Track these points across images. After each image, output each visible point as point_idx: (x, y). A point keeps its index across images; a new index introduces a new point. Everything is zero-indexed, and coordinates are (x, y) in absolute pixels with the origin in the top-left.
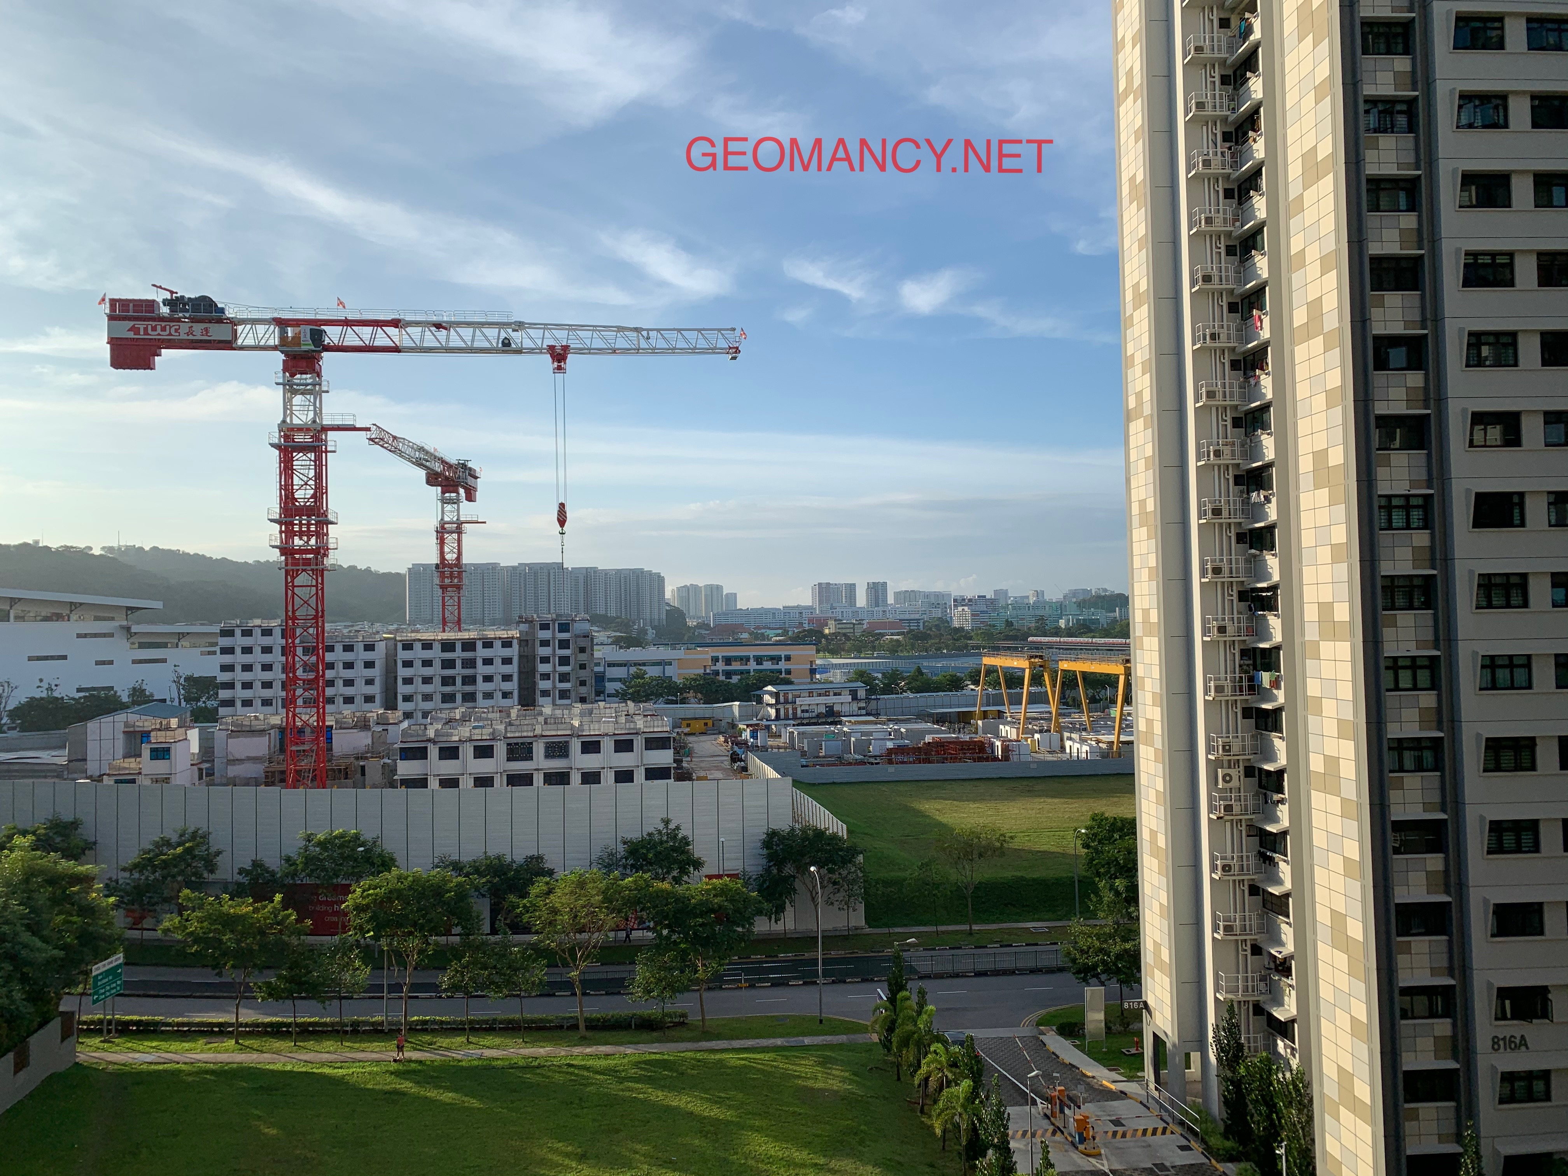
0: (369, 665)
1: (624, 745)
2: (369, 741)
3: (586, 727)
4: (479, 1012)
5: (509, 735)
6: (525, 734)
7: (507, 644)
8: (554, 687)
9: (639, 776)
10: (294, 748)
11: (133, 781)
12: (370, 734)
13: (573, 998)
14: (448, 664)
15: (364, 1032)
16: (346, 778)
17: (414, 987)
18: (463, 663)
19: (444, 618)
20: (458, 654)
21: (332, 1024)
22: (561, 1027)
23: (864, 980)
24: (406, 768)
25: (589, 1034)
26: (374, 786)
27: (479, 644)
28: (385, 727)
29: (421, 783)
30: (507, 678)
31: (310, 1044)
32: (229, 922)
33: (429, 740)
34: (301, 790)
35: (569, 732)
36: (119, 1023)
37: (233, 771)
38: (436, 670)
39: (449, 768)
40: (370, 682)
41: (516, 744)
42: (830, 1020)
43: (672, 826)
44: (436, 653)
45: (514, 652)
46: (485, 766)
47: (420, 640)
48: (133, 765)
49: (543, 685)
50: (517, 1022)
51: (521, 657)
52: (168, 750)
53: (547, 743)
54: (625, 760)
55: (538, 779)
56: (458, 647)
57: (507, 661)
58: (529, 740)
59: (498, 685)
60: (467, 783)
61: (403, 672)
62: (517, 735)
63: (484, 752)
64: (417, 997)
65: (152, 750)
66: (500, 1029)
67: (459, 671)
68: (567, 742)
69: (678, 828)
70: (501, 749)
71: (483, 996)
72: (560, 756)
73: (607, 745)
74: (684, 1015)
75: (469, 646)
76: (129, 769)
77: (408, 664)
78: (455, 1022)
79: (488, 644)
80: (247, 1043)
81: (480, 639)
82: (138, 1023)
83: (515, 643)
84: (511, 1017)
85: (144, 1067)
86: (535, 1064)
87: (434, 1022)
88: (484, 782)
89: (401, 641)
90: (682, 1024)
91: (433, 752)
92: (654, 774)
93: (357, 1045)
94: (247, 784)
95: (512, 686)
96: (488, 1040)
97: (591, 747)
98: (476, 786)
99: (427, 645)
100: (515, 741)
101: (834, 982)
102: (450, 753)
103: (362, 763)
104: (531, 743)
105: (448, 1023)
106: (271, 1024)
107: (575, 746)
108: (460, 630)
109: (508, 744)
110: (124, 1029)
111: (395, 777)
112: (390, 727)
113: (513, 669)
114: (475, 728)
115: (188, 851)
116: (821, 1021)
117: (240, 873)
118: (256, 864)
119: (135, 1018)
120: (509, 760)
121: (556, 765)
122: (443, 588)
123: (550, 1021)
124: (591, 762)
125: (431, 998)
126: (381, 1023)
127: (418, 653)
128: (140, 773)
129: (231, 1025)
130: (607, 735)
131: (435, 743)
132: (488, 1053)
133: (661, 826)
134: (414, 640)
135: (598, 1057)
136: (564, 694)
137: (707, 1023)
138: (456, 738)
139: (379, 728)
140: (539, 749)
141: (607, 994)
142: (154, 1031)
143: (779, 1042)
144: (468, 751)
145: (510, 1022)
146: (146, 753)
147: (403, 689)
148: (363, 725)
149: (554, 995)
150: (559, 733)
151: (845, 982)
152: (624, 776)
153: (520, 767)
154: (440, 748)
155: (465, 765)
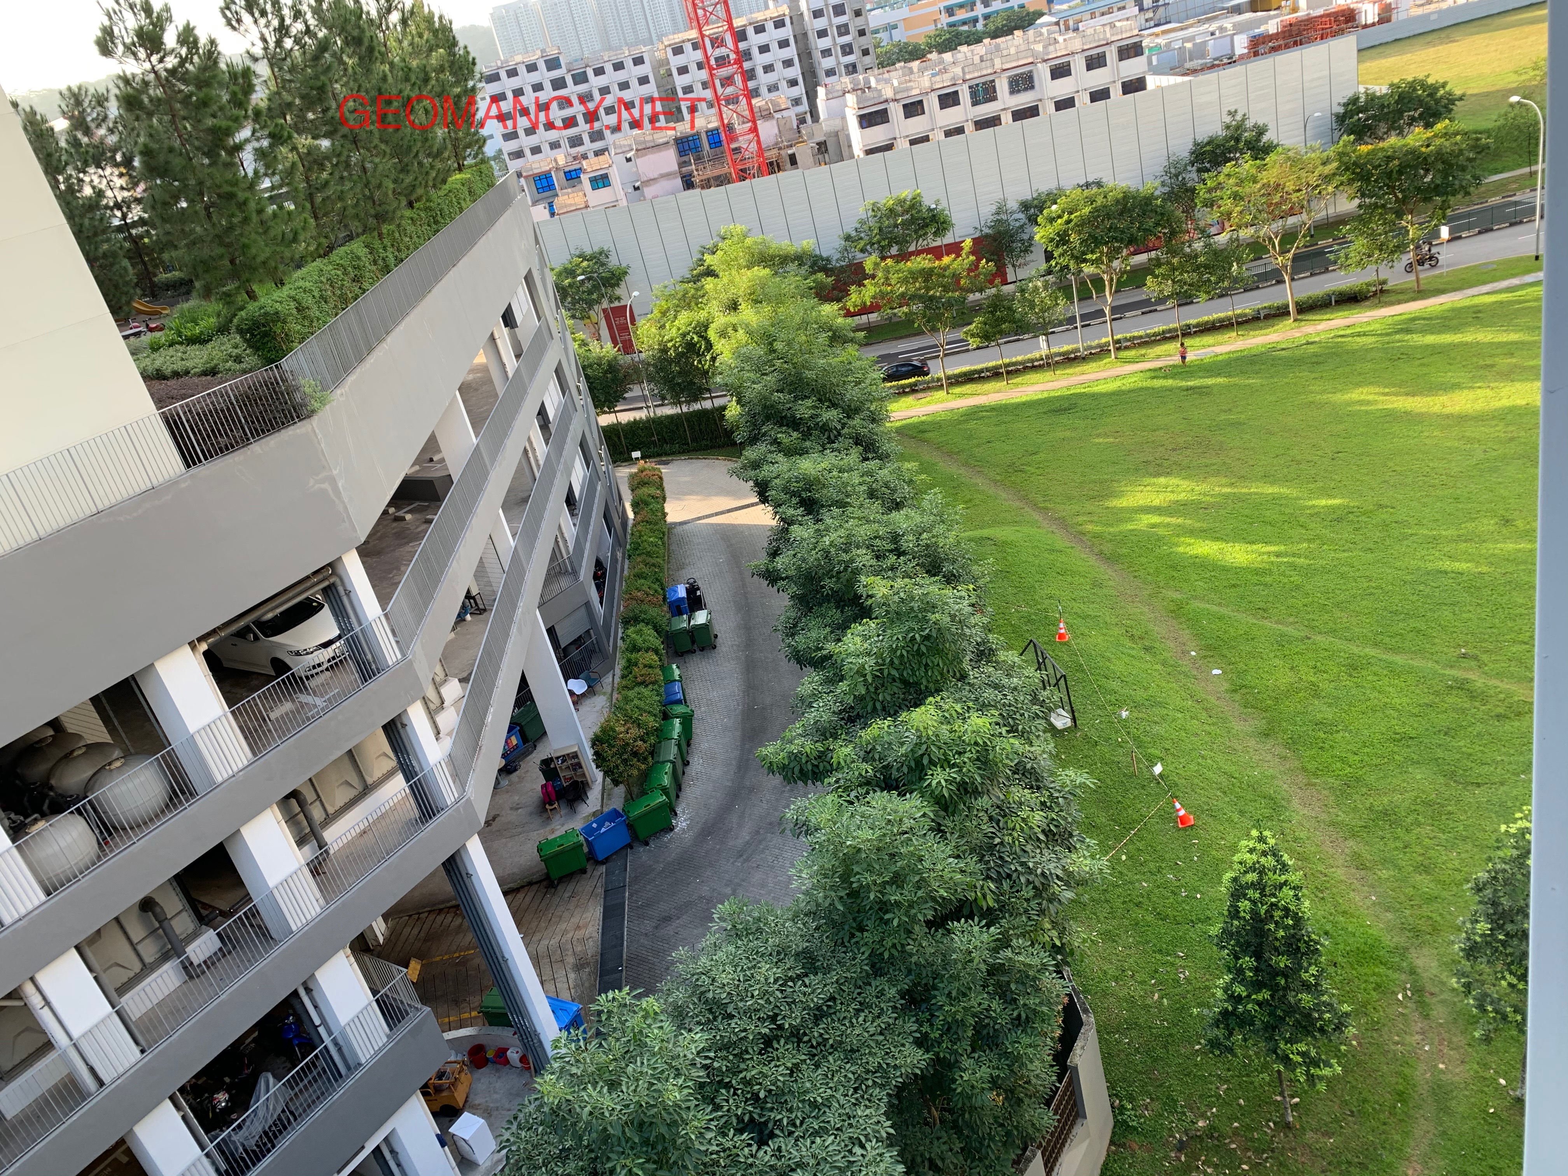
0: (643, 80)
1: (1095, 62)
2: (776, 131)
3: (1050, 49)
5: (968, 77)
6: (984, 72)
7: (779, 24)
8: (839, 63)
9: (1116, 91)
13: (1283, 285)
18: (737, 57)
24: (867, 138)
25: (1301, 317)
27: (750, 31)
29: (889, 148)
30: (787, 63)
31: (1020, 380)
33: (886, 101)
35: (1030, 60)
41: (978, 85)
43: (1239, 117)
45: (788, 32)
46: (953, 116)
47: (688, 40)
48: (577, 200)
49: (825, 63)
51: (795, 36)
52: (606, 177)
53: (1010, 77)
54: (1099, 78)
55: (1007, 118)
57: (784, 44)
58: (989, 78)
59: (780, 74)
60: (938, 138)
61: (680, 81)
62: (976, 75)
63: (949, 100)
65: (592, 180)
67: (735, 67)
68: (1031, 71)
70: (964, 95)
72: (1026, 89)
73: (1078, 64)
75: (740, 35)
77: (683, 70)
79: (760, 29)
80: (957, 392)
81: (750, 24)
83: (787, 21)
88: (955, 132)
89: (670, 46)
90: (1384, 290)
91: (896, 111)
95: (795, 72)
96: (1204, 340)
97: (1060, 71)
98: (946, 137)
99: (697, 46)
100: (975, 82)
102: (914, 109)
104: (993, 81)
107: (1043, 74)
109: (971, 87)
113: (791, 52)
114: (934, 75)
120: (974, 104)
121: (1024, 99)
124: (1062, 88)
127: (690, 57)
128: (587, 207)
130: (1075, 53)
131: (895, 101)
133: (1228, 119)
134: (683, 42)
138: (916, 92)
140: (1002, 86)
141: (1314, 275)
144: (932, 103)
148: (767, 115)
149: (1258, 288)
150: (1020, 63)
152: (1100, 95)
153: (986, 110)
154: (905, 106)
155: (932, 119)
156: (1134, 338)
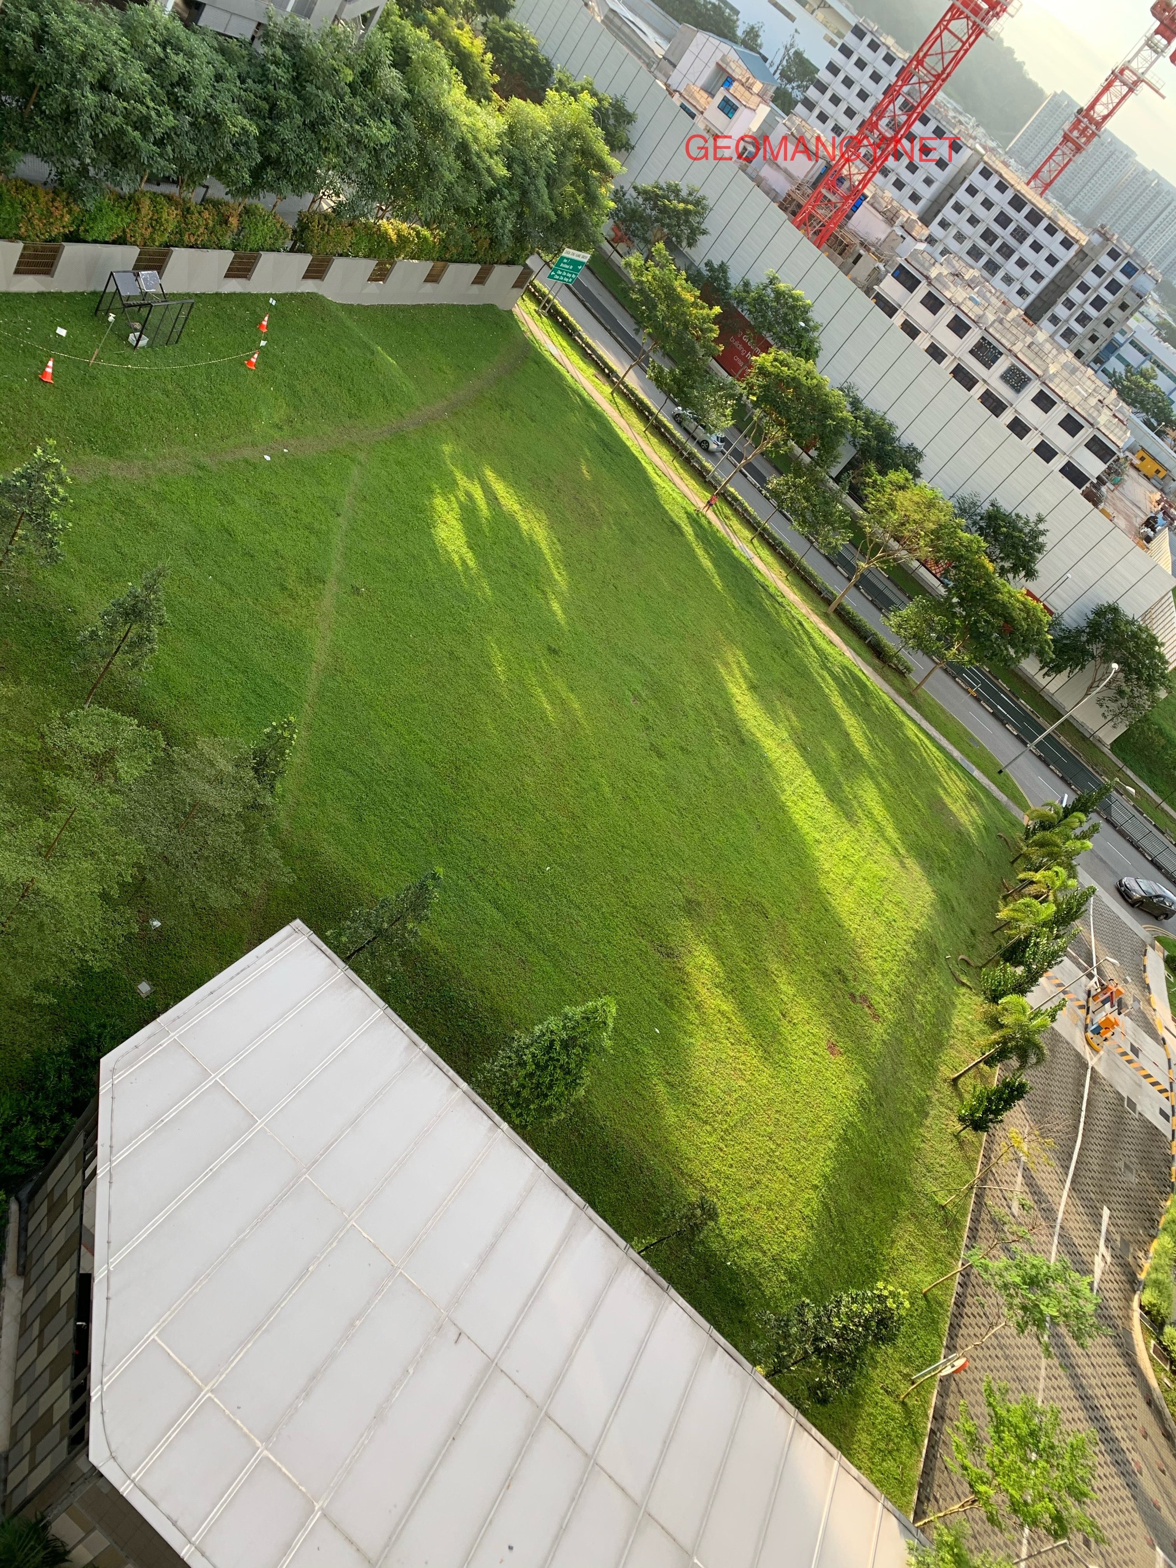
0: (941, 164)
1: (1071, 425)
2: (883, 237)
3: (1057, 380)
4: (777, 528)
5: (991, 330)
6: (1003, 341)
7: (1067, 243)
8: (1067, 321)
9: (1058, 462)
10: (824, 191)
11: (693, 116)
12: (889, 230)
13: (846, 581)
14: (1003, 220)
15: (694, 466)
16: (840, 254)
17: (750, 466)
18: (1015, 230)
19: (1039, 171)
20: (1019, 218)
21: (678, 441)
22: (820, 593)
23: (1062, 778)
24: (891, 288)
25: (833, 616)
26: (854, 280)
27: (1045, 223)
28: (905, 235)
29: (890, 310)
30: (1037, 276)
31: (654, 440)
32: (672, 297)
33: (927, 278)
34: (800, 234)
35: (1039, 372)
36: (554, 307)
37: (767, 172)
38: (988, 218)
39: (921, 316)
40: (928, 181)
41: (990, 344)
42: (1008, 777)
43: (1041, 527)
44: (1002, 201)
45: (1066, 256)
46: (948, 340)
47: (1001, 176)
48: (703, 101)
49: (1060, 310)
50: (794, 560)
51: (1067, 266)
52: (734, 109)
53: (1013, 365)
54: (1060, 439)
55: (979, 390)
56: (1026, 210)
57: (1052, 260)
58: (1002, 349)
59: (1024, 277)
60: (923, 341)
61: (961, 195)
62: (997, 336)
63: (959, 327)
64: (746, 476)
65: (726, 101)
66: (779, 553)
67: (1005, 235)
68: (1030, 379)
69: (1043, 533)
70: (973, 337)
71: (789, 520)
72: (1013, 387)
73: (1059, 412)
74: (909, 670)
75: (1035, 217)
76: (698, 102)
77: (972, 191)
78: (755, 518)
79: (1051, 230)
80: (618, 400)
81: (1050, 218)
82: (565, 319)
83: (1075, 248)
84: (794, 552)
85: (547, 355)
86: (780, 600)
87: (741, 505)
88: (936, 353)
89: (985, 163)
90: (902, 674)
91: (922, 290)
92: (1072, 473)
93: (681, 471)
94: (767, 194)
95: (1035, 288)
96: (765, 553)
97: (1044, 401)
98: (926, 351)
99: (1002, 187)
100: (991, 340)
101: (1039, 757)
102: (933, 303)
103: (862, 252)
104: (1001, 354)
105: (750, 515)
106: (642, 403)
107: (1033, 389)
108: (1041, 194)
109: (983, 338)
110: (554, 315)
111: (876, 287)
112: (908, 238)
113: (1050, 272)
114: (971, 299)
115: (687, 212)
116: (1000, 772)
117: (706, 265)
118: (723, 268)
119: (566, 313)
120: (971, 352)
121: (1003, 391)
122: (1066, 138)
123: (815, 581)
124: (1031, 414)
125: (754, 486)
126: (708, 472)
127: (988, 188)
128: (702, 113)
129: (617, 377)
130: (1067, 403)
131: (930, 284)
132: (757, 561)
133: (1033, 519)
134: (997, 172)
135: (824, 636)
136: (1068, 335)
137: (919, 691)
138: (948, 295)
139: (900, 232)
140: (1002, 365)
141: (871, 601)
142: (570, 335)
143: (956, 754)
144: (947, 314)
145: (790, 555)
146: (719, 98)
147: (948, 212)
148: (890, 218)
149: (835, 566)
150: (1032, 366)
151: (1048, 765)
152: (1045, 452)
153: (974, 366)
154: (930, 293)
155: (935, 325)
156: (746, 510)
